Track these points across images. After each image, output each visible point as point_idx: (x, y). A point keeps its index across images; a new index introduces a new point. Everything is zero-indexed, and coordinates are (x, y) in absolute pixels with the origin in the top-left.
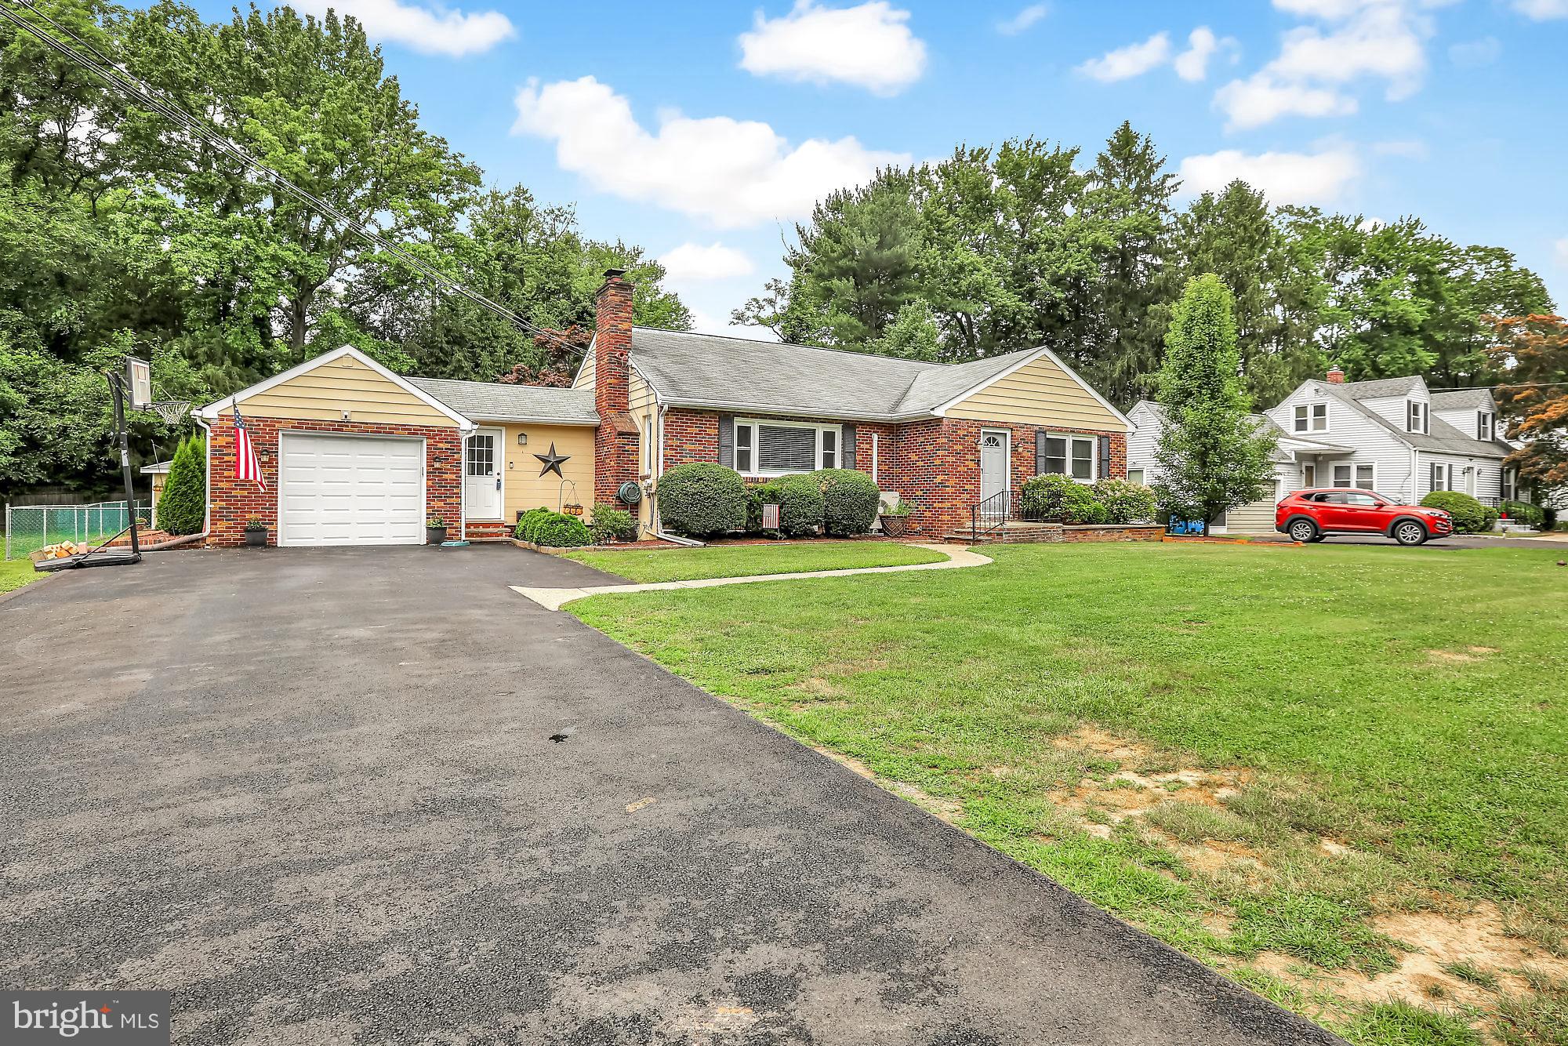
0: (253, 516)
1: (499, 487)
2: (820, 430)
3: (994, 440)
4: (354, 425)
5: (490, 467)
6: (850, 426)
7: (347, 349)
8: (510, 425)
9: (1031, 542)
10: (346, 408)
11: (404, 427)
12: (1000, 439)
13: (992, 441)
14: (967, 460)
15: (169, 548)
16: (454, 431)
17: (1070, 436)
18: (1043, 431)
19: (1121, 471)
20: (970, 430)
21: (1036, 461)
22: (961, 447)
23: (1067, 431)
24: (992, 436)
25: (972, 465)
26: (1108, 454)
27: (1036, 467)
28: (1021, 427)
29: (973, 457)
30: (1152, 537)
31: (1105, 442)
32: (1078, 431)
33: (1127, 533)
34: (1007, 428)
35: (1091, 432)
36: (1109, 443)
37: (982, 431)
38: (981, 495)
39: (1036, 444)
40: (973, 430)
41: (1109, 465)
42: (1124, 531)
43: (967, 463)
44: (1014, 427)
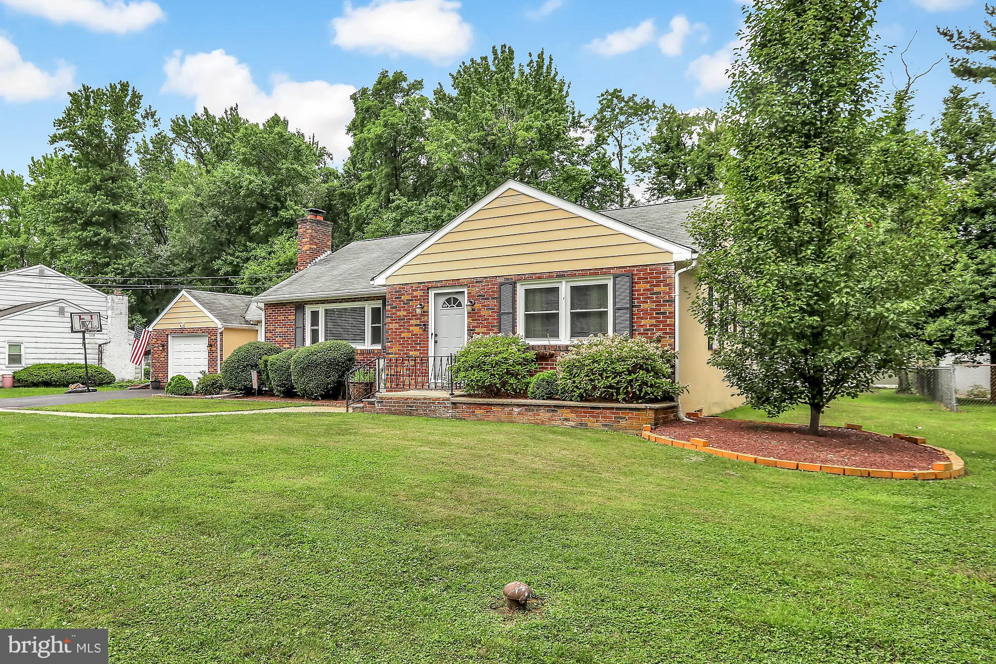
0: (161, 375)
2: (368, 307)
3: (456, 300)
4: (186, 330)
9: (410, 414)
10: (183, 321)
11: (201, 329)
12: (459, 298)
13: (453, 302)
14: (412, 325)
16: (216, 329)
17: (564, 283)
18: (512, 283)
19: (661, 322)
20: (415, 294)
21: (500, 319)
22: (405, 313)
23: (561, 275)
24: (452, 296)
25: (416, 330)
26: (632, 299)
27: (500, 326)
28: (478, 281)
29: (418, 322)
30: (623, 423)
31: (625, 282)
32: (572, 274)
33: (566, 413)
34: (461, 285)
35: (595, 272)
36: (633, 283)
37: (432, 293)
38: (431, 360)
39: (499, 299)
40: (418, 293)
41: (632, 314)
42: (559, 411)
43: (411, 328)
44: (471, 283)
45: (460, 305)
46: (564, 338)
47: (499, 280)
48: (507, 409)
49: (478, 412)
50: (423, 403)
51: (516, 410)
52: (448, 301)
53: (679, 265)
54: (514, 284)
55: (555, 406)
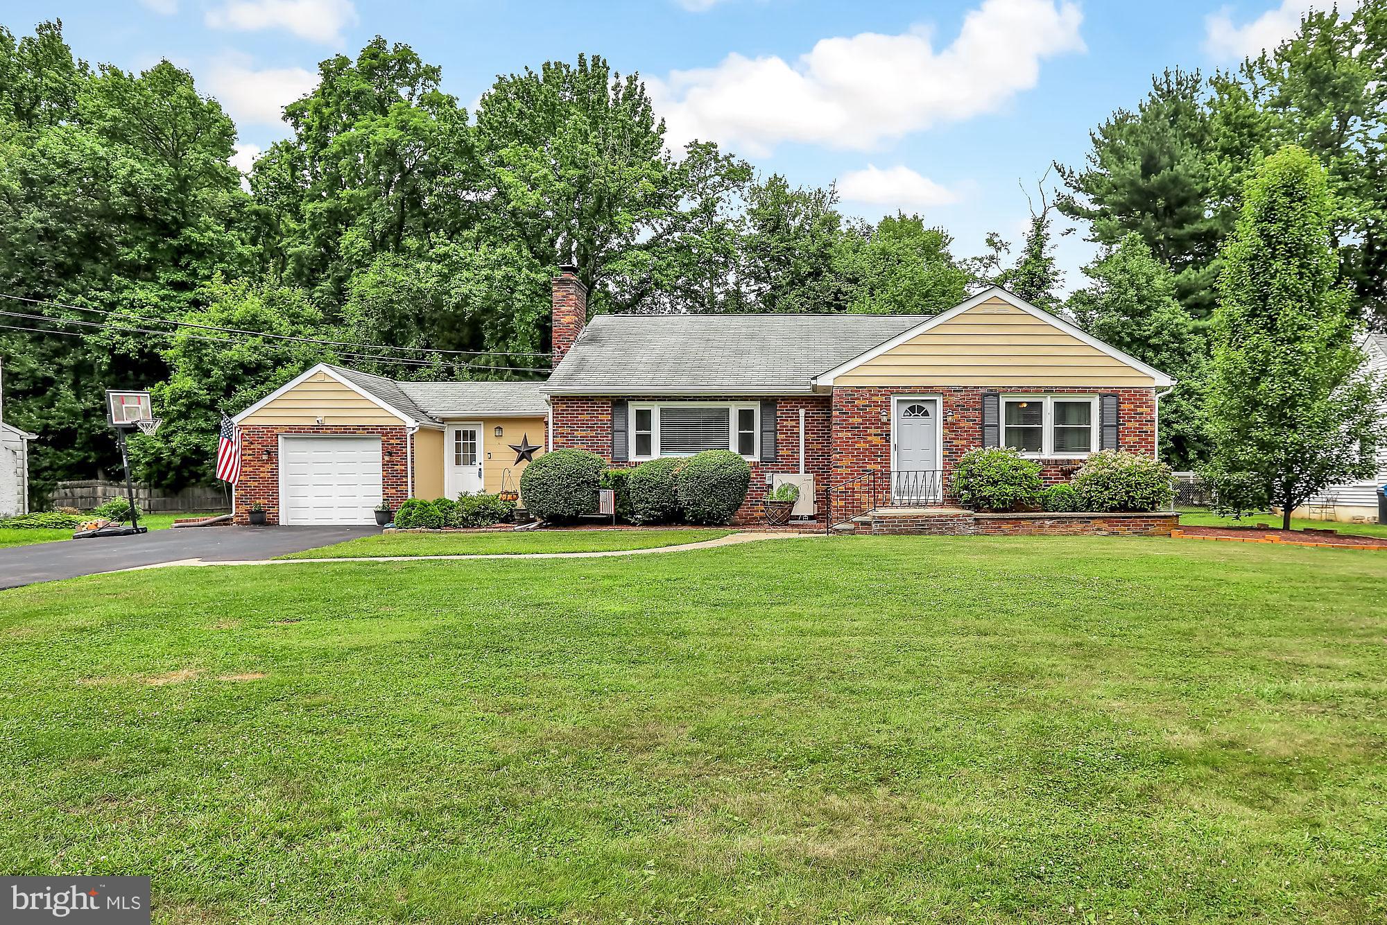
0: (262, 501)
1: (480, 476)
2: (734, 409)
3: (920, 409)
4: (328, 428)
5: (473, 458)
6: (769, 403)
7: (321, 367)
8: (487, 420)
9: (920, 533)
10: (321, 414)
11: (364, 428)
12: (927, 407)
13: (917, 410)
14: (870, 435)
15: (212, 524)
16: (402, 428)
17: (1049, 398)
18: (994, 393)
19: (1143, 439)
20: (874, 398)
21: (983, 432)
22: (860, 420)
23: (1049, 391)
24: (916, 404)
25: (876, 440)
26: (1118, 417)
27: (983, 439)
28: (958, 390)
29: (879, 431)
30: (1151, 529)
31: (1111, 401)
32: (1061, 390)
33: (1099, 524)
34: (935, 393)
35: (1083, 390)
36: (1119, 403)
37: (894, 400)
38: (894, 476)
39: (982, 410)
40: (879, 399)
41: (1118, 432)
42: (1092, 522)
43: (869, 438)
44: (946, 392)
45: (926, 414)
46: (1048, 452)
47: (982, 391)
48: (1038, 523)
49: (1004, 527)
50: (938, 521)
51: (1048, 523)
52: (912, 409)
53: (1159, 390)
54: (997, 396)
55: (1088, 518)
